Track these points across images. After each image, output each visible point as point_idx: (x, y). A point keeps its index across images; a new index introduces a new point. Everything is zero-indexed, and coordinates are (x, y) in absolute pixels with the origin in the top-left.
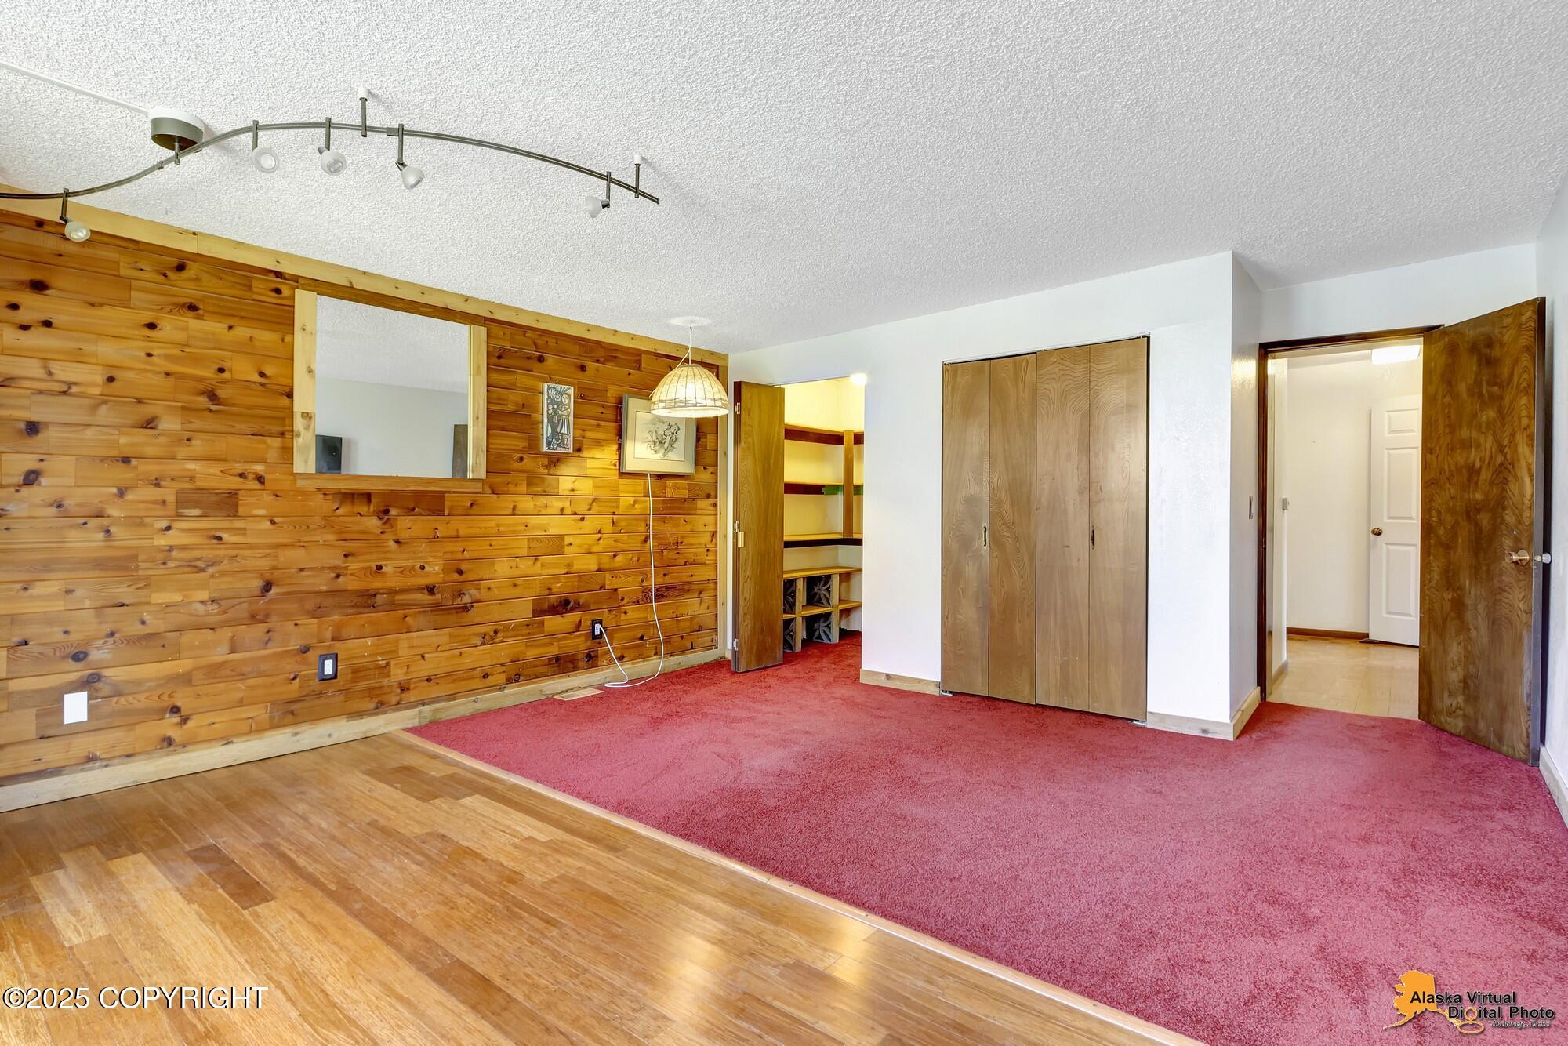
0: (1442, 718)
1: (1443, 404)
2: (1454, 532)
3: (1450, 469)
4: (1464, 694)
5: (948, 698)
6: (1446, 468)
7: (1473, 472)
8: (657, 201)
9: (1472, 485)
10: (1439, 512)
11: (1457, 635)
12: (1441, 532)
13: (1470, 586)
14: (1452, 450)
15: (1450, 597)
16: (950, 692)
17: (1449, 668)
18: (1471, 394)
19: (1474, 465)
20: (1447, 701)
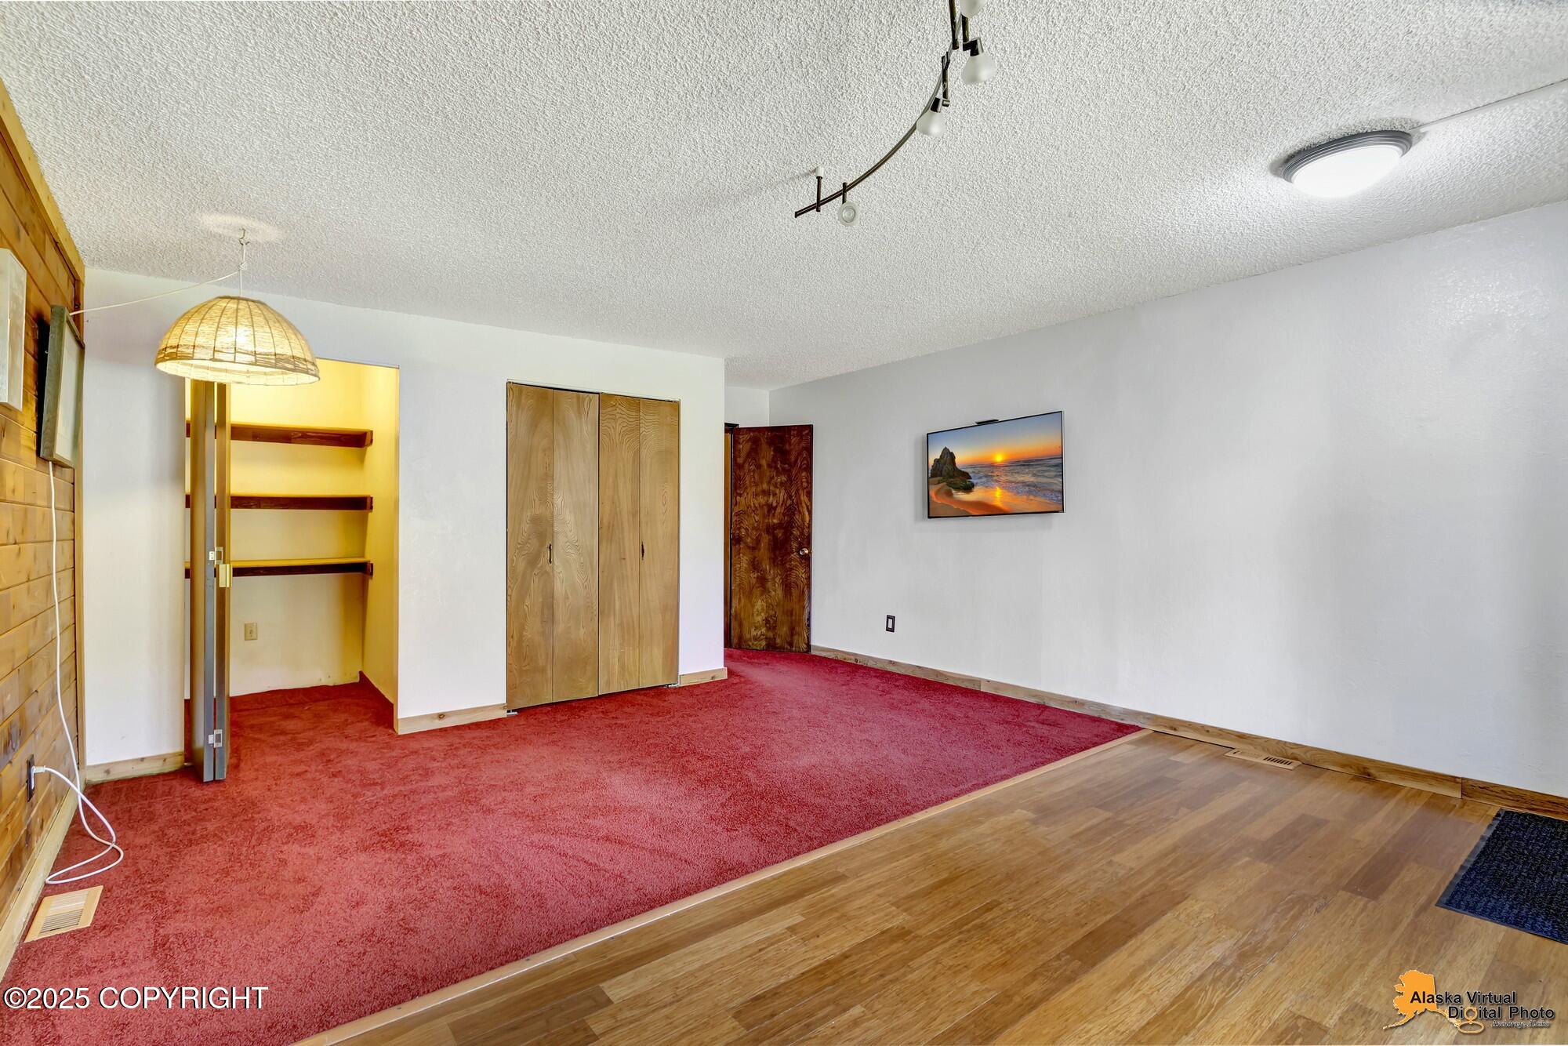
0: (750, 644)
1: (749, 470)
2: (758, 541)
3: (755, 506)
4: (766, 626)
5: (516, 715)
6: (752, 505)
7: (771, 508)
8: (797, 214)
9: (771, 515)
10: (747, 529)
11: (762, 595)
12: (749, 540)
13: (770, 569)
14: (756, 495)
15: (755, 576)
16: (513, 711)
17: (755, 615)
18: (769, 466)
19: (772, 505)
20: (754, 633)
